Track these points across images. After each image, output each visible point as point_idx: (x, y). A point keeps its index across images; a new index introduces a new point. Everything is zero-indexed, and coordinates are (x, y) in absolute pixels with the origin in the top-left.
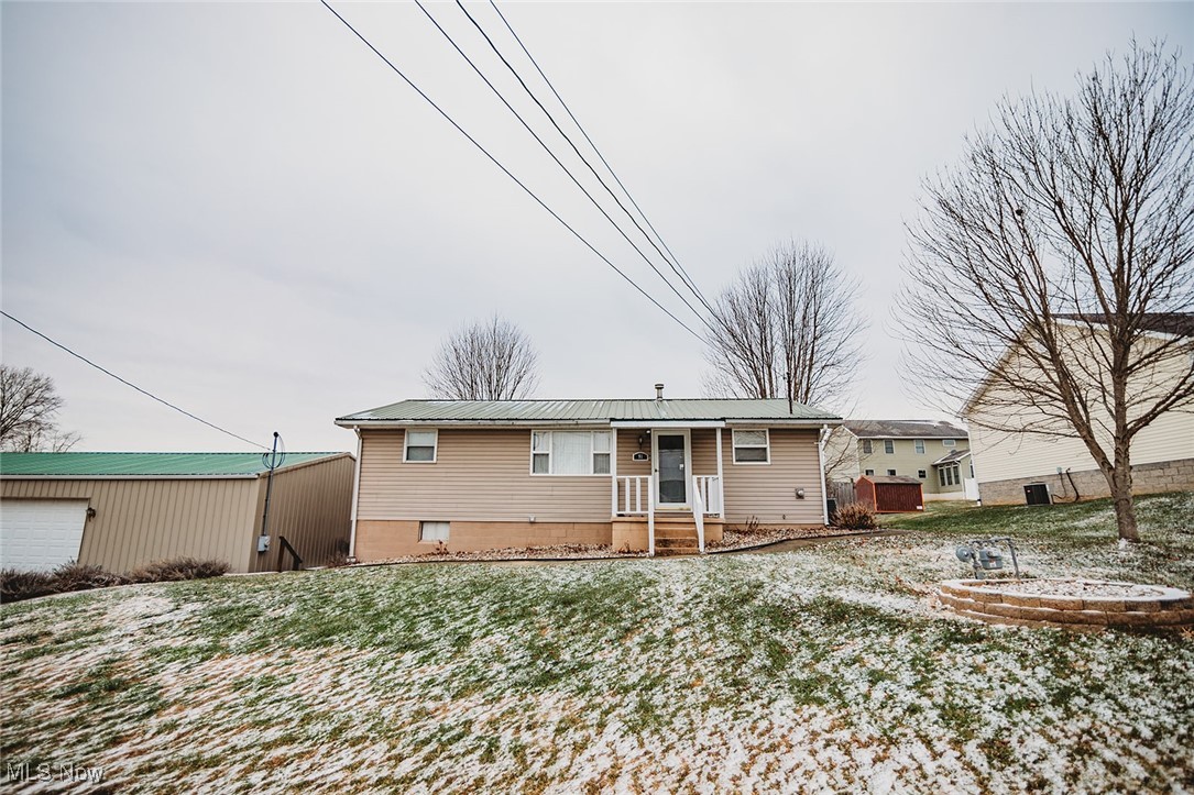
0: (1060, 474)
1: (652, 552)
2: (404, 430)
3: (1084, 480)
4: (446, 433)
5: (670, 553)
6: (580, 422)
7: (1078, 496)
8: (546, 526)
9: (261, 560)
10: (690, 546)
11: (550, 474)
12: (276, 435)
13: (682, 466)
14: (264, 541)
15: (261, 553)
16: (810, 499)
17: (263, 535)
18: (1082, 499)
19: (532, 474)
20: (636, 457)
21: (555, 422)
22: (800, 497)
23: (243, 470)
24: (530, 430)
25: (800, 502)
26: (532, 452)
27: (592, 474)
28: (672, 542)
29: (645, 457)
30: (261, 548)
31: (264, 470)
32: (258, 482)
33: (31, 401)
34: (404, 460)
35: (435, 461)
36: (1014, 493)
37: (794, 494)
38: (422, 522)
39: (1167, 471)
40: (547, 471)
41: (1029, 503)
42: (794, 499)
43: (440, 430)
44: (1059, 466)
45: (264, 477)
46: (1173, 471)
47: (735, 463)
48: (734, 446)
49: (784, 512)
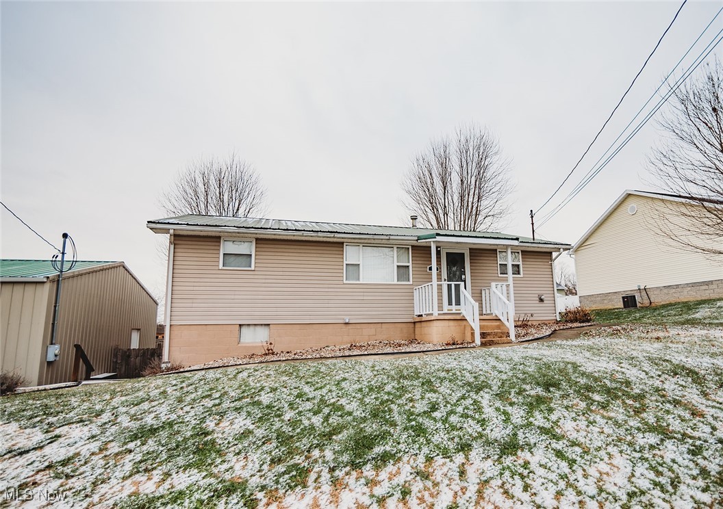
0: (639, 289)
1: (478, 343)
2: (219, 237)
3: (655, 293)
4: (263, 242)
5: (491, 343)
6: (392, 237)
7: (651, 303)
8: (358, 326)
9: (50, 370)
10: (501, 337)
11: (361, 282)
12: (65, 236)
13: (463, 277)
14: (54, 350)
15: (50, 363)
16: (547, 302)
17: (52, 344)
18: (653, 305)
19: (345, 282)
20: (430, 269)
22: (542, 301)
23: (20, 273)
25: (541, 305)
26: (346, 262)
27: (396, 282)
28: (489, 334)
30: (51, 358)
32: (47, 286)
34: (221, 266)
35: (253, 268)
36: (605, 301)
37: (538, 299)
38: (240, 325)
39: (711, 287)
40: (359, 279)
41: (625, 307)
42: (537, 302)
43: (257, 239)
44: (639, 284)
45: (53, 281)
46: (714, 286)
47: (500, 275)
48: (499, 263)
49: (532, 312)
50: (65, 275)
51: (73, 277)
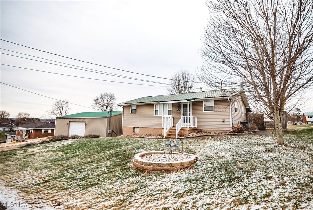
1: (165, 137)
2: (130, 106)
4: (138, 106)
8: (157, 129)
11: (158, 115)
12: (111, 108)
16: (226, 122)
17: (109, 129)
19: (155, 116)
20: (178, 110)
21: (156, 102)
22: (223, 122)
24: (154, 104)
26: (155, 110)
29: (180, 110)
30: (109, 132)
31: (108, 116)
33: (111, 99)
34: (131, 113)
35: (136, 113)
37: (221, 121)
38: (134, 128)
42: (221, 123)
43: (137, 105)
45: (108, 117)
47: (204, 111)
48: (204, 106)
49: (218, 127)
50: (112, 115)
51: (115, 116)
